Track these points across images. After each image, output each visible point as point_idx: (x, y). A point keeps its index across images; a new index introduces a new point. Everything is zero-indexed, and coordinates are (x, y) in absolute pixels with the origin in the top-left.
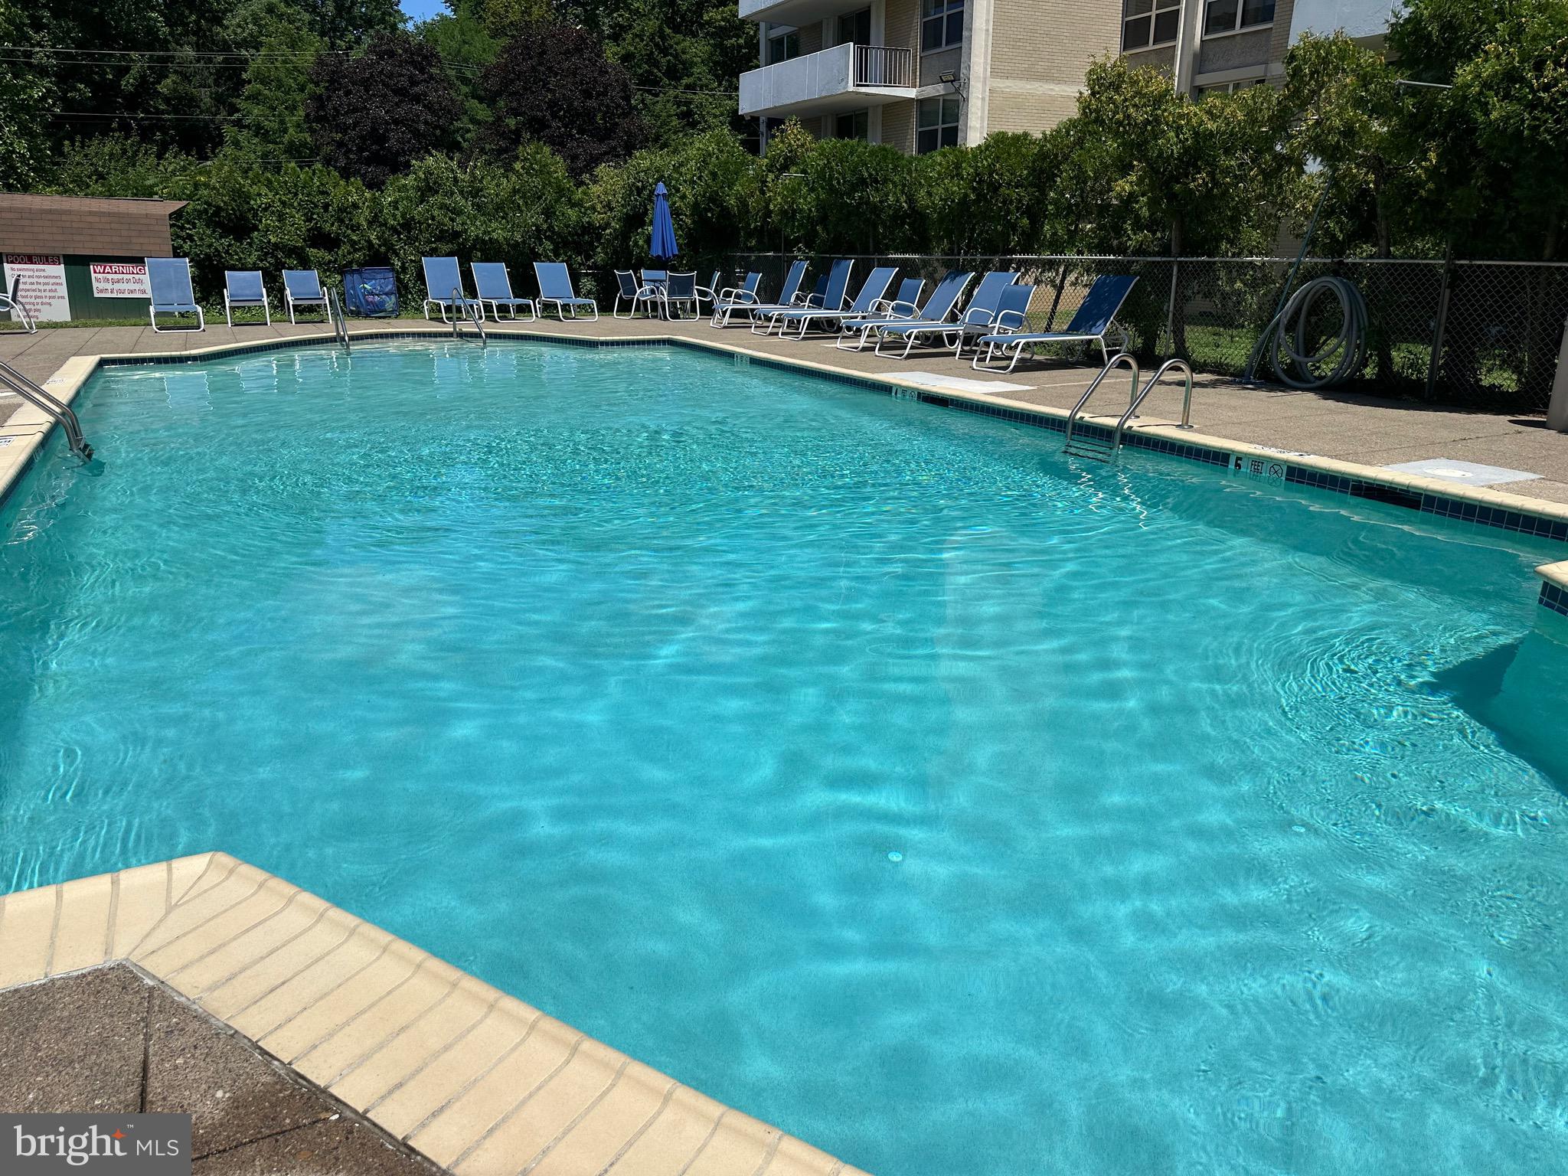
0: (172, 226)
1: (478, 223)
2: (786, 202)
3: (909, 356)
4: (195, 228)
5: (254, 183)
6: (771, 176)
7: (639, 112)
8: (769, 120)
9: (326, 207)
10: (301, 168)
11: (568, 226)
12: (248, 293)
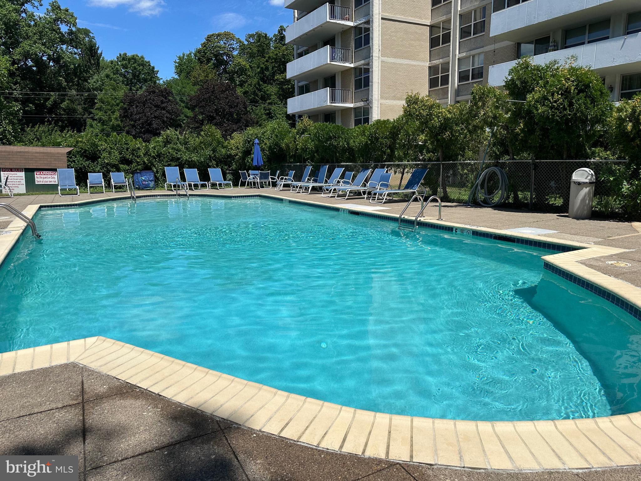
0: (67, 157)
1: (187, 154)
2: (303, 145)
3: (347, 199)
4: (76, 157)
5: (100, 141)
6: (298, 136)
7: (250, 113)
8: (299, 116)
9: (127, 149)
10: (118, 135)
11: (221, 155)
12: (97, 181)
